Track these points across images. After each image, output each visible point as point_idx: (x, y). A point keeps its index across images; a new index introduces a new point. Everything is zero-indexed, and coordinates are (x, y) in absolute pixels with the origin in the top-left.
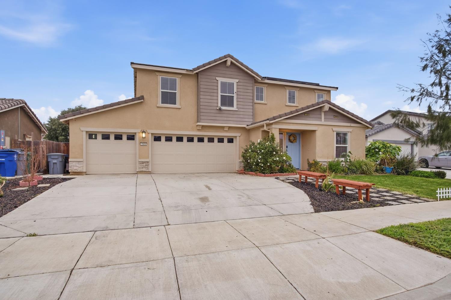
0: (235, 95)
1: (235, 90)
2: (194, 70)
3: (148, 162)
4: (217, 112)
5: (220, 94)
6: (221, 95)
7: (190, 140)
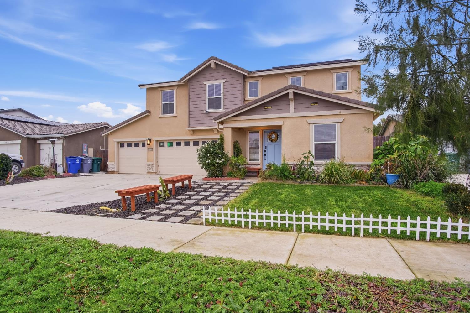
0: (222, 96)
1: (222, 91)
2: (181, 80)
3: (153, 164)
4: (205, 115)
5: (207, 97)
6: (209, 99)
7: (187, 144)
